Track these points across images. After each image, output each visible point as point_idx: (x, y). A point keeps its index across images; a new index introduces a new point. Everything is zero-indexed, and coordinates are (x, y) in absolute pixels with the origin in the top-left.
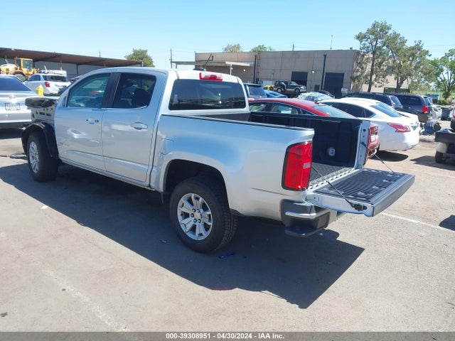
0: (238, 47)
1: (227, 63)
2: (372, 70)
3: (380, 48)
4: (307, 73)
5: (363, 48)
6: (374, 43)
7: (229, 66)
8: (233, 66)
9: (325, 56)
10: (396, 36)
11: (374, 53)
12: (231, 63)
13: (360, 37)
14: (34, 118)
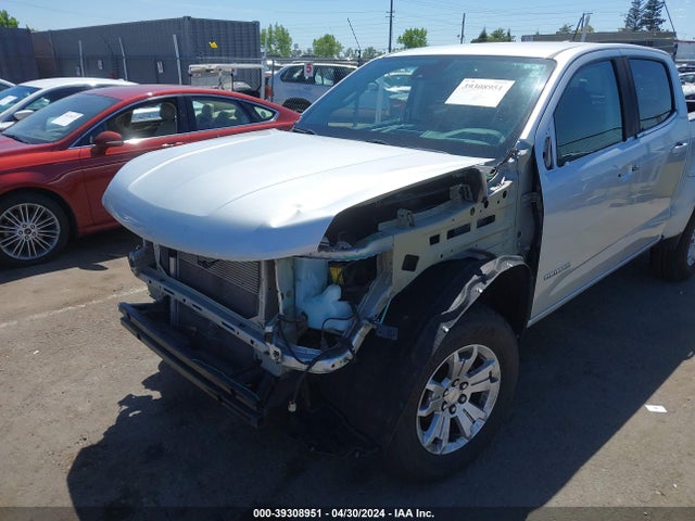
14: (413, 269)
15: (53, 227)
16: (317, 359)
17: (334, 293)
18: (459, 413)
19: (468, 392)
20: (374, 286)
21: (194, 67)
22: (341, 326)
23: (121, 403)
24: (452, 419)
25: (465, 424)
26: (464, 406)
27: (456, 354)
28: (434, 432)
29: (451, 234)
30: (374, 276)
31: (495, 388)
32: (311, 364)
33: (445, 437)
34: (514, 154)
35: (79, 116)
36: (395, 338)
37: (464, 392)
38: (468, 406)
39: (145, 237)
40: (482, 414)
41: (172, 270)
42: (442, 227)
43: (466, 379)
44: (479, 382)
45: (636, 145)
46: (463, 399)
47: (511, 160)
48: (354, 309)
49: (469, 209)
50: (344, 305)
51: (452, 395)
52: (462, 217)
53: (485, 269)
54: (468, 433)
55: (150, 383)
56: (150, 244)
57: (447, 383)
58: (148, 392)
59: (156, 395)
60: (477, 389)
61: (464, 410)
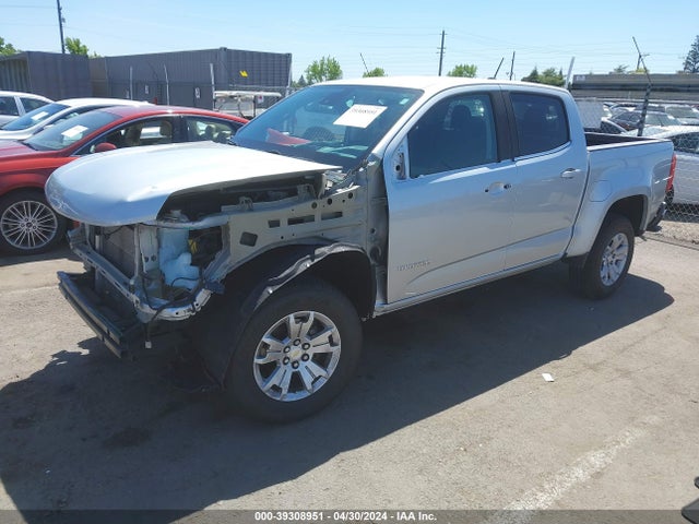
14: (253, 244)
15: (51, 223)
16: (164, 307)
17: (186, 259)
18: (301, 369)
19: (311, 352)
20: (219, 255)
21: (218, 94)
22: (191, 285)
23: (54, 356)
24: (293, 373)
25: (307, 379)
26: (307, 363)
27: (292, 316)
28: (274, 380)
29: (291, 222)
30: (220, 247)
31: (336, 351)
32: (160, 310)
33: (285, 387)
34: (364, 165)
35: (86, 129)
36: (222, 293)
37: (307, 352)
38: (310, 364)
39: (81, 221)
40: (323, 373)
41: (97, 246)
42: (283, 214)
43: (308, 340)
44: (320, 344)
45: (511, 166)
46: (306, 358)
47: (361, 170)
48: (201, 273)
49: (311, 203)
50: (195, 270)
51: (295, 353)
52: (303, 209)
53: (317, 252)
54: (309, 386)
55: (82, 344)
56: (83, 224)
57: (288, 342)
58: (81, 350)
59: (85, 352)
60: (320, 350)
61: (306, 367)
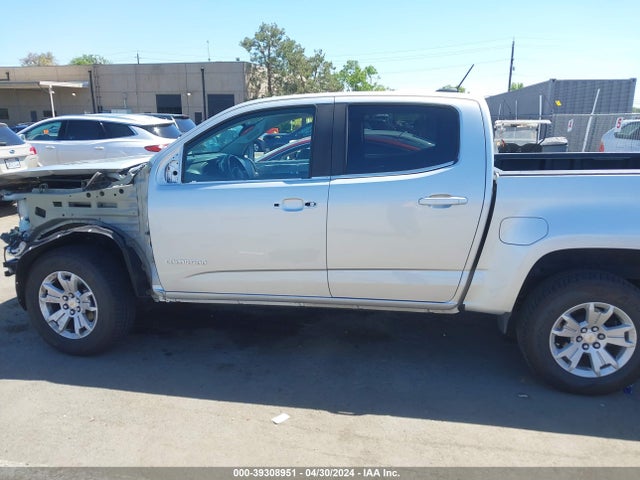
0: (49, 57)
1: (41, 83)
2: (270, 89)
3: (274, 59)
4: (179, 96)
5: (255, 59)
6: (266, 53)
7: (47, 89)
8: (54, 88)
9: (203, 70)
10: (291, 44)
11: (268, 65)
12: (51, 84)
13: (248, 45)
14: (44, 217)
18: (76, 317)
24: (70, 318)
26: (79, 314)
27: (59, 273)
33: (61, 325)
37: (79, 305)
42: (63, 198)
46: (78, 310)
49: (85, 193)
52: (80, 196)
61: (79, 317)
